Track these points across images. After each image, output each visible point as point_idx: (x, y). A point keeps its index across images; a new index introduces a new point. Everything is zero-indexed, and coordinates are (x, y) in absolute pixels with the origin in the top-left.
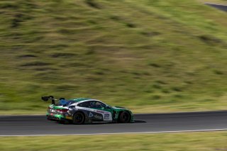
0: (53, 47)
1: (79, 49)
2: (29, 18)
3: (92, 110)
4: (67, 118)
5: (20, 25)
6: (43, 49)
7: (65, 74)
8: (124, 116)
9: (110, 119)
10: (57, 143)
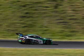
0: (70, 16)
1: (79, 17)
2: (61, 5)
3: (34, 39)
4: (23, 42)
5: (58, 8)
6: (66, 17)
7: (74, 26)
8: (48, 42)
9: (42, 43)
10: (70, 52)
